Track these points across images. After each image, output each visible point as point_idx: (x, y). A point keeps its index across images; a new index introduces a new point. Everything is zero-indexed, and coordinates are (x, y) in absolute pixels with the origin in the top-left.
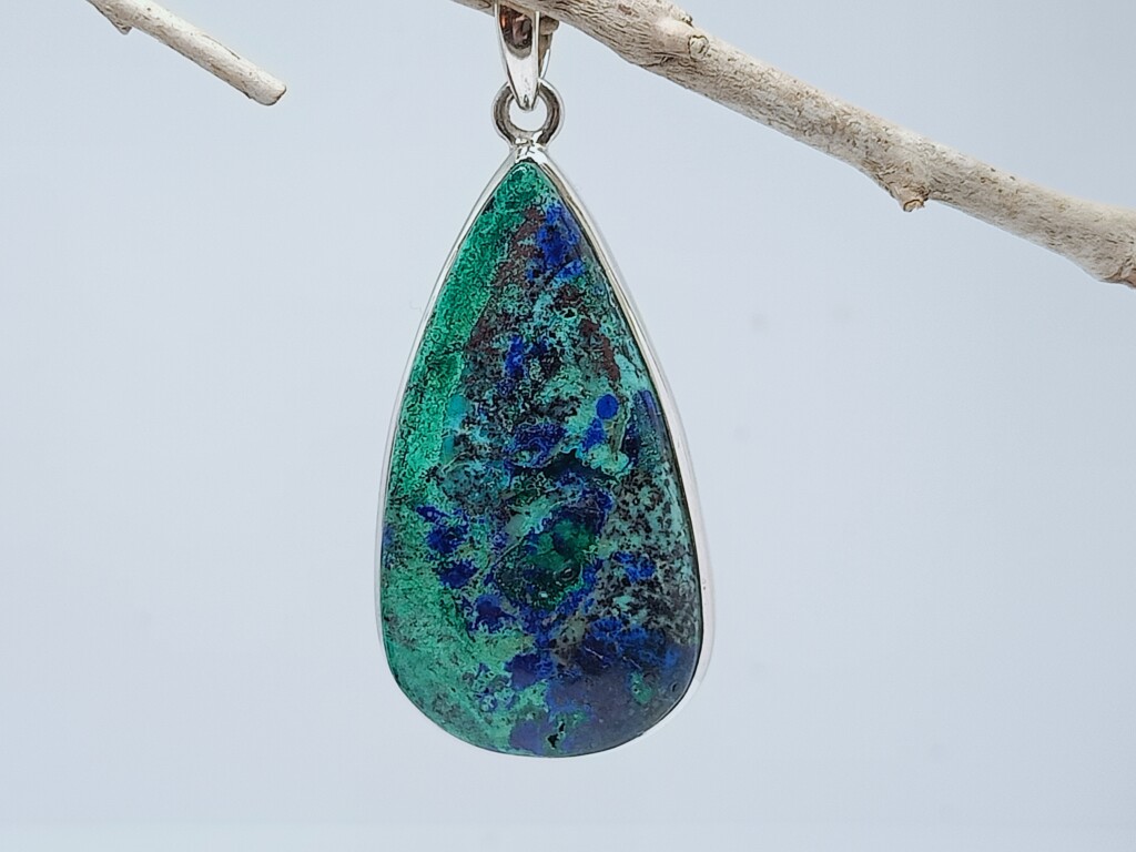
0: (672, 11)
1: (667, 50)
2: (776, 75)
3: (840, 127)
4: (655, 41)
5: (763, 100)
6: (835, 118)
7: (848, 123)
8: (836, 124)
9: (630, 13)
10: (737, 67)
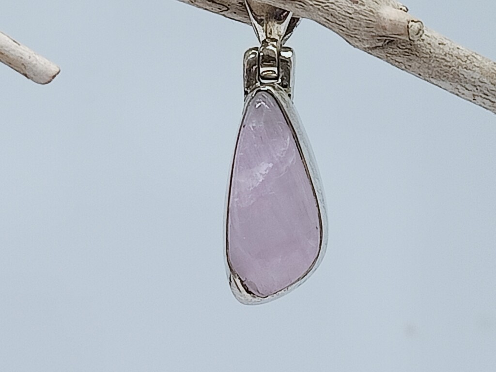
0: (392, 2)
1: (388, 33)
2: (478, 57)
4: (378, 25)
5: (469, 78)
9: (357, 2)
10: (447, 49)
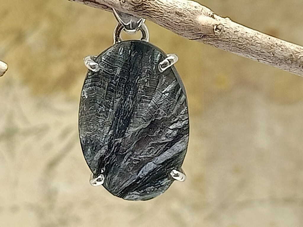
0: (203, 11)
3: (295, 60)
4: (196, 28)
5: (254, 50)
6: (292, 56)
7: (299, 58)
8: (293, 58)
9: (182, 16)
10: (239, 35)
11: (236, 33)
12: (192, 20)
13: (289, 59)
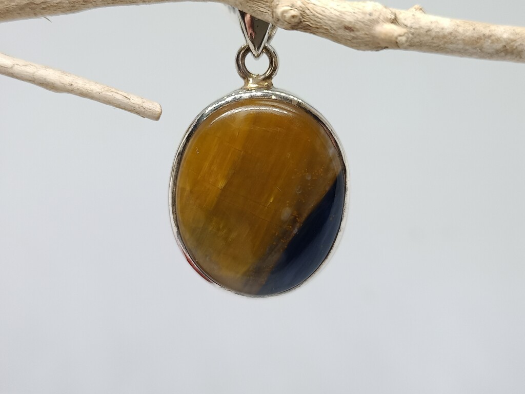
11: (429, 33)
12: (368, 33)
13: (502, 52)
